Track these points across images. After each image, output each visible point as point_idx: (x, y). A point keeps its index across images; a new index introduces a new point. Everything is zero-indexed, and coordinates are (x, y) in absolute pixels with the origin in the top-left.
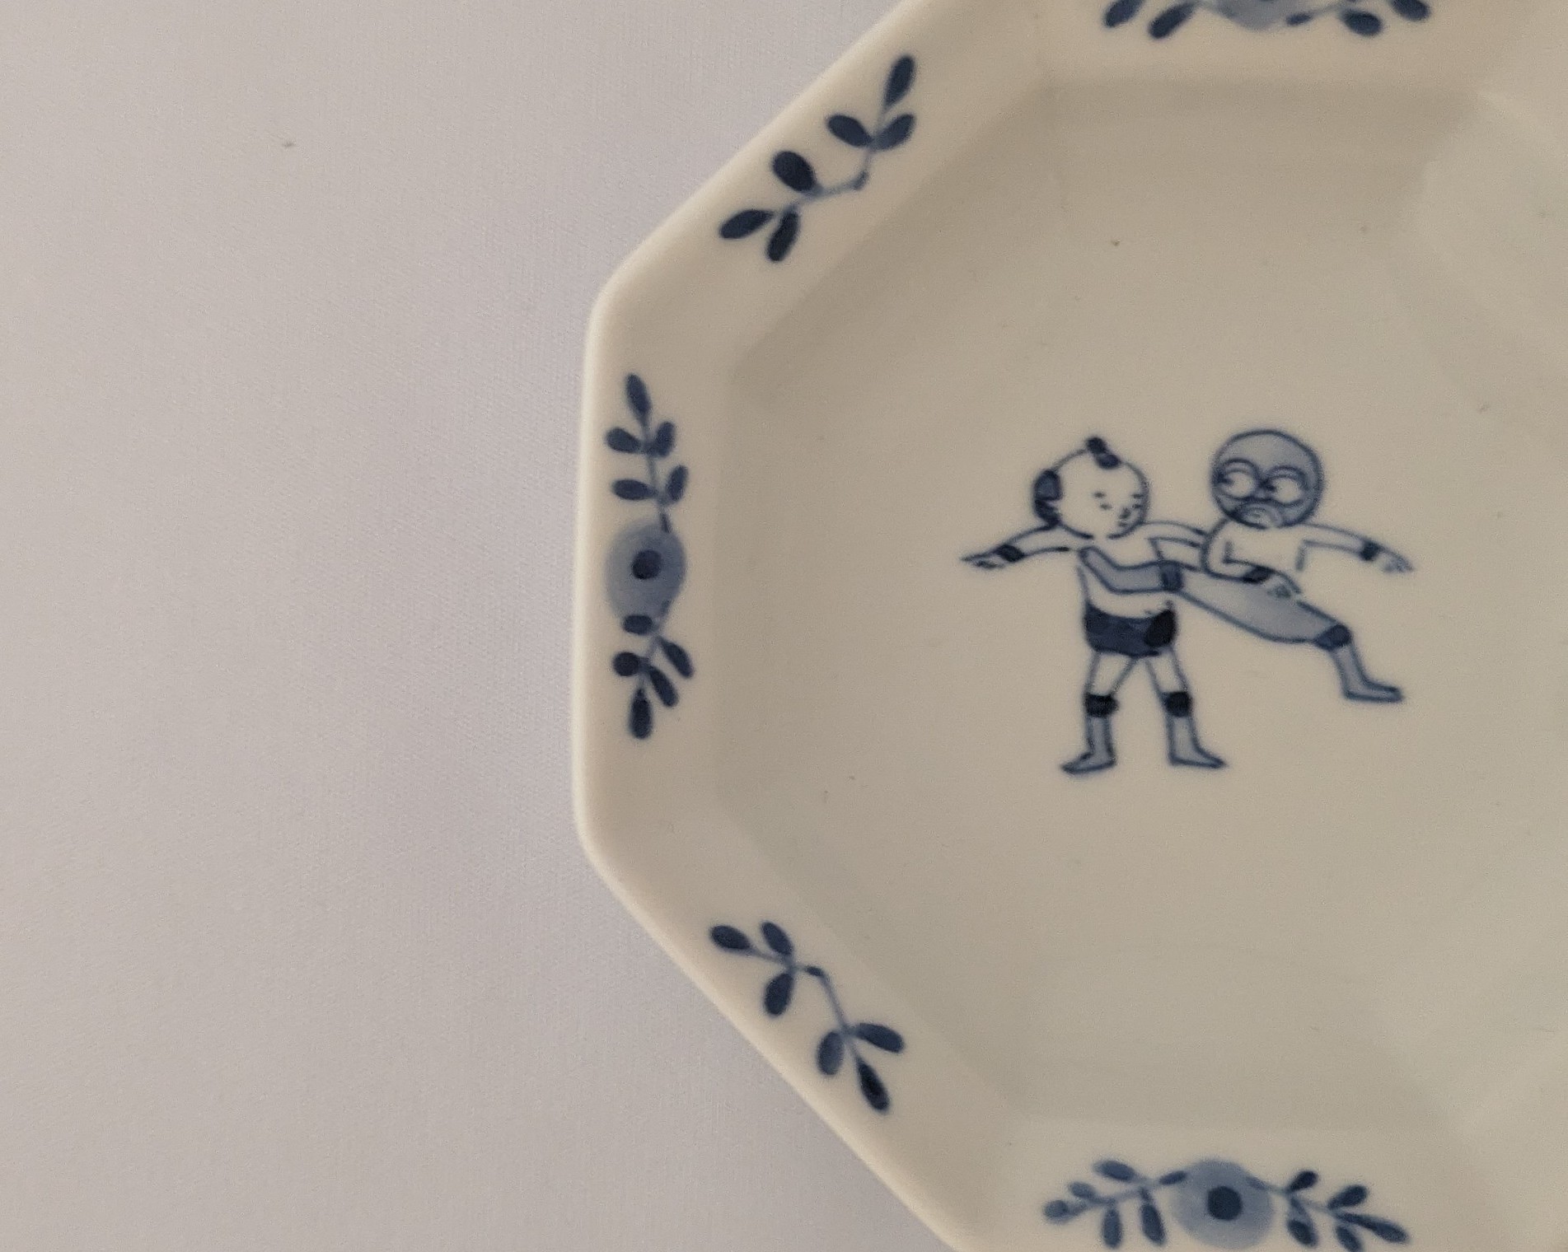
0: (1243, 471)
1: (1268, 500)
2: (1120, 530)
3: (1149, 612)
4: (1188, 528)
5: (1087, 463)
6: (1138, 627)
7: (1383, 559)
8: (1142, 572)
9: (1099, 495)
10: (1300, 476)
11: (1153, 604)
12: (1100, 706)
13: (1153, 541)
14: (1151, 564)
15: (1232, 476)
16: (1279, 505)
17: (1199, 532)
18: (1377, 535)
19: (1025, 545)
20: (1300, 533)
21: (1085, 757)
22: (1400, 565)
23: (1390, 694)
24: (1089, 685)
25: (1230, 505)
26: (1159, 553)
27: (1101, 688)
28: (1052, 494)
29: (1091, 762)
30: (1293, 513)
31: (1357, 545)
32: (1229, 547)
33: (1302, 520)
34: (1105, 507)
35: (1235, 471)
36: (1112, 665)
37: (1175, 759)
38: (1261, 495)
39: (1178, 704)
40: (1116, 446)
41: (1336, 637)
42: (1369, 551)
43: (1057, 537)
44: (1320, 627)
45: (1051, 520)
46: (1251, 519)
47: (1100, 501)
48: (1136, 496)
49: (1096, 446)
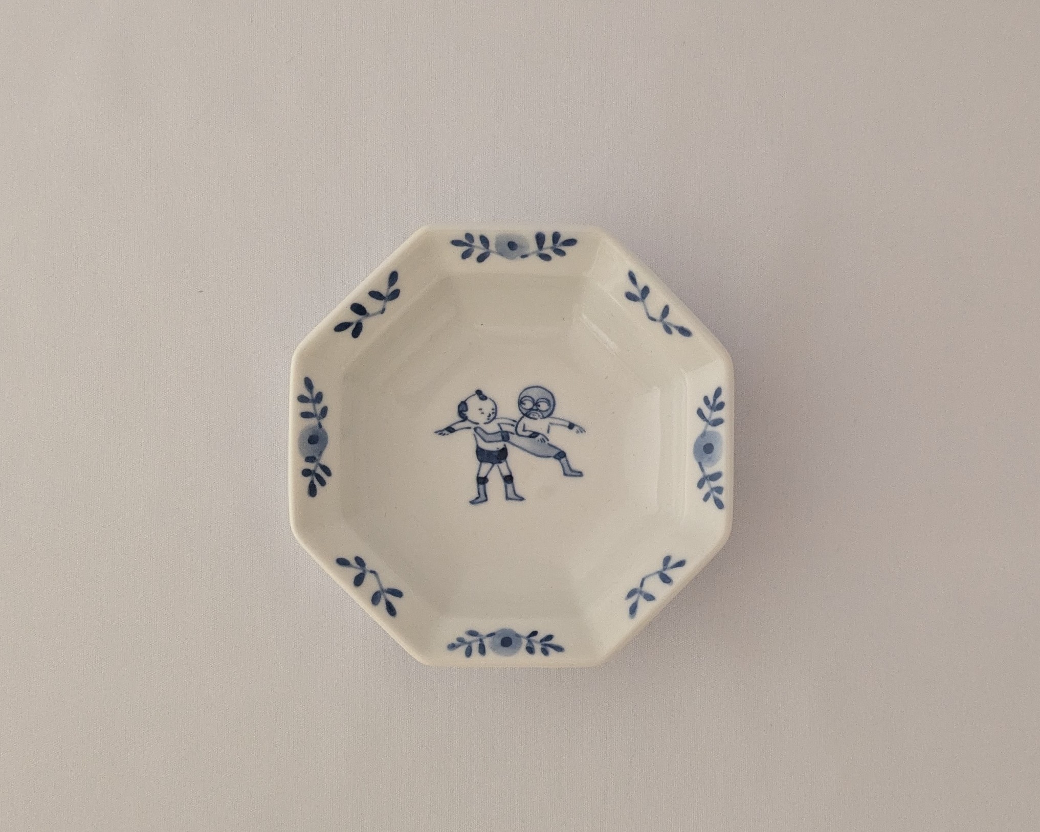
0: (529, 400)
1: (537, 410)
2: (487, 421)
3: (498, 449)
4: (510, 420)
5: (476, 398)
6: (494, 454)
7: (575, 428)
8: (496, 435)
9: (480, 409)
10: (548, 401)
11: (500, 445)
12: (482, 481)
13: (499, 425)
14: (498, 432)
15: (525, 402)
16: (540, 411)
17: (514, 421)
18: (573, 421)
19: (455, 427)
20: (548, 420)
21: (477, 498)
22: (582, 430)
23: (580, 474)
24: (478, 474)
25: (525, 412)
26: (501, 428)
27: (482, 475)
28: (465, 409)
29: (480, 500)
30: (546, 414)
31: (567, 424)
32: (524, 426)
33: (549, 416)
34: (483, 413)
35: (526, 400)
36: (486, 466)
37: (507, 498)
38: (535, 408)
39: (508, 479)
40: (485, 393)
41: (561, 455)
42: (571, 426)
43: (467, 424)
44: (555, 452)
45: (465, 418)
46: (531, 416)
47: (481, 412)
48: (493, 409)
49: (479, 392)
